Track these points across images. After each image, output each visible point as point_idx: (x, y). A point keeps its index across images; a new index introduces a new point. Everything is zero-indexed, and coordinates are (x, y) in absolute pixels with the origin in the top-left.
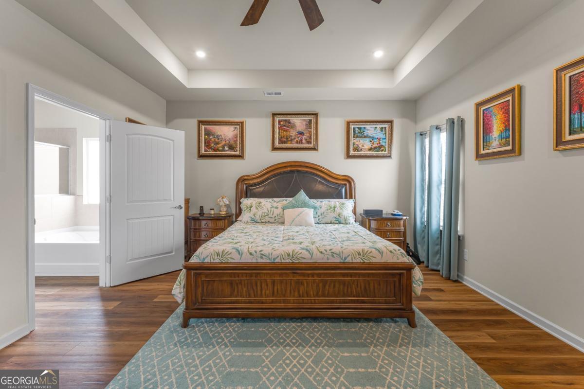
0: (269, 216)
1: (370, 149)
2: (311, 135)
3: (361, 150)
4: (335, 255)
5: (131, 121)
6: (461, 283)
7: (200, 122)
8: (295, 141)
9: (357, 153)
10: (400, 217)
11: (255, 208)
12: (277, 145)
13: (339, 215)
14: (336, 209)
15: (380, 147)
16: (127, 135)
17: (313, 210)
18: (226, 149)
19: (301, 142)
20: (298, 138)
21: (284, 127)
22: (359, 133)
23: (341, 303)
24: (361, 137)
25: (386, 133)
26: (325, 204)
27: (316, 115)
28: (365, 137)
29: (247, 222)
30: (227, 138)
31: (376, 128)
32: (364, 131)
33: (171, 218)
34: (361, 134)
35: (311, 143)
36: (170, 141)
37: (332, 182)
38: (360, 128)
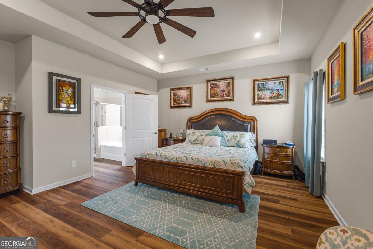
0: (198, 140)
1: (271, 98)
2: (229, 91)
3: (264, 99)
4: (199, 161)
5: (136, 93)
6: (323, 199)
7: (172, 89)
8: (220, 95)
9: (260, 101)
10: (289, 146)
11: (191, 136)
12: (209, 99)
13: (238, 142)
14: (237, 138)
15: (278, 96)
16: (132, 100)
17: (221, 137)
18: (183, 102)
19: (223, 96)
20: (221, 93)
21: (214, 88)
22: (262, 87)
23: (200, 188)
24: (264, 90)
25: (283, 86)
26: (231, 135)
27: (232, 78)
28: (267, 89)
29: (187, 143)
30: (184, 97)
31: (275, 82)
32: (266, 86)
33: (152, 138)
34: (263, 88)
35: (229, 96)
36: (151, 101)
37: (241, 120)
38: (263, 84)
